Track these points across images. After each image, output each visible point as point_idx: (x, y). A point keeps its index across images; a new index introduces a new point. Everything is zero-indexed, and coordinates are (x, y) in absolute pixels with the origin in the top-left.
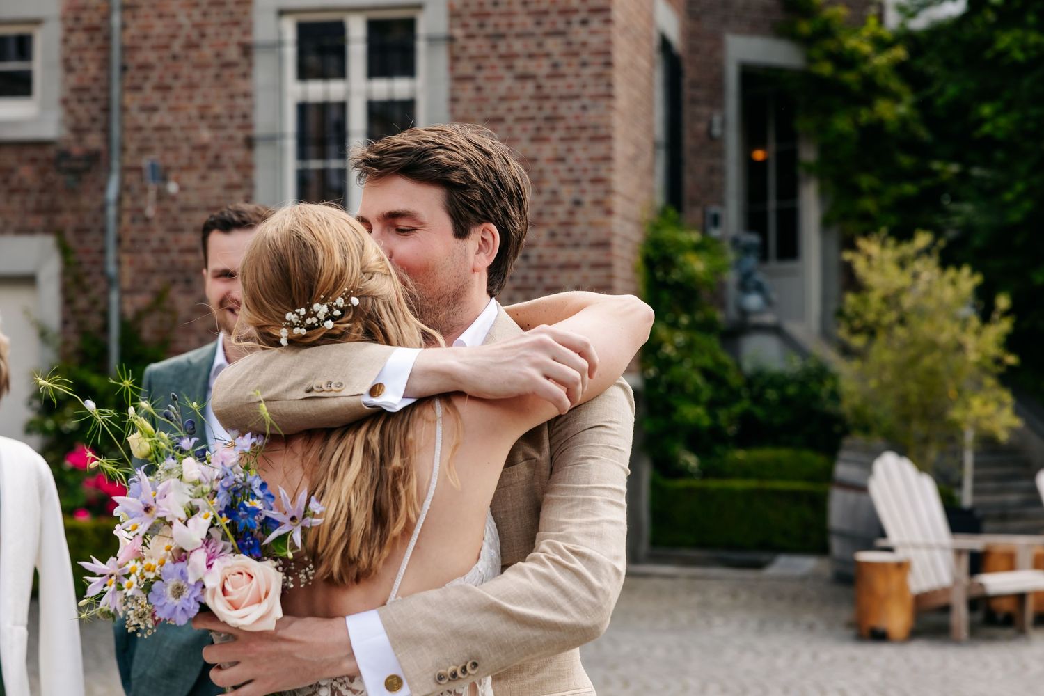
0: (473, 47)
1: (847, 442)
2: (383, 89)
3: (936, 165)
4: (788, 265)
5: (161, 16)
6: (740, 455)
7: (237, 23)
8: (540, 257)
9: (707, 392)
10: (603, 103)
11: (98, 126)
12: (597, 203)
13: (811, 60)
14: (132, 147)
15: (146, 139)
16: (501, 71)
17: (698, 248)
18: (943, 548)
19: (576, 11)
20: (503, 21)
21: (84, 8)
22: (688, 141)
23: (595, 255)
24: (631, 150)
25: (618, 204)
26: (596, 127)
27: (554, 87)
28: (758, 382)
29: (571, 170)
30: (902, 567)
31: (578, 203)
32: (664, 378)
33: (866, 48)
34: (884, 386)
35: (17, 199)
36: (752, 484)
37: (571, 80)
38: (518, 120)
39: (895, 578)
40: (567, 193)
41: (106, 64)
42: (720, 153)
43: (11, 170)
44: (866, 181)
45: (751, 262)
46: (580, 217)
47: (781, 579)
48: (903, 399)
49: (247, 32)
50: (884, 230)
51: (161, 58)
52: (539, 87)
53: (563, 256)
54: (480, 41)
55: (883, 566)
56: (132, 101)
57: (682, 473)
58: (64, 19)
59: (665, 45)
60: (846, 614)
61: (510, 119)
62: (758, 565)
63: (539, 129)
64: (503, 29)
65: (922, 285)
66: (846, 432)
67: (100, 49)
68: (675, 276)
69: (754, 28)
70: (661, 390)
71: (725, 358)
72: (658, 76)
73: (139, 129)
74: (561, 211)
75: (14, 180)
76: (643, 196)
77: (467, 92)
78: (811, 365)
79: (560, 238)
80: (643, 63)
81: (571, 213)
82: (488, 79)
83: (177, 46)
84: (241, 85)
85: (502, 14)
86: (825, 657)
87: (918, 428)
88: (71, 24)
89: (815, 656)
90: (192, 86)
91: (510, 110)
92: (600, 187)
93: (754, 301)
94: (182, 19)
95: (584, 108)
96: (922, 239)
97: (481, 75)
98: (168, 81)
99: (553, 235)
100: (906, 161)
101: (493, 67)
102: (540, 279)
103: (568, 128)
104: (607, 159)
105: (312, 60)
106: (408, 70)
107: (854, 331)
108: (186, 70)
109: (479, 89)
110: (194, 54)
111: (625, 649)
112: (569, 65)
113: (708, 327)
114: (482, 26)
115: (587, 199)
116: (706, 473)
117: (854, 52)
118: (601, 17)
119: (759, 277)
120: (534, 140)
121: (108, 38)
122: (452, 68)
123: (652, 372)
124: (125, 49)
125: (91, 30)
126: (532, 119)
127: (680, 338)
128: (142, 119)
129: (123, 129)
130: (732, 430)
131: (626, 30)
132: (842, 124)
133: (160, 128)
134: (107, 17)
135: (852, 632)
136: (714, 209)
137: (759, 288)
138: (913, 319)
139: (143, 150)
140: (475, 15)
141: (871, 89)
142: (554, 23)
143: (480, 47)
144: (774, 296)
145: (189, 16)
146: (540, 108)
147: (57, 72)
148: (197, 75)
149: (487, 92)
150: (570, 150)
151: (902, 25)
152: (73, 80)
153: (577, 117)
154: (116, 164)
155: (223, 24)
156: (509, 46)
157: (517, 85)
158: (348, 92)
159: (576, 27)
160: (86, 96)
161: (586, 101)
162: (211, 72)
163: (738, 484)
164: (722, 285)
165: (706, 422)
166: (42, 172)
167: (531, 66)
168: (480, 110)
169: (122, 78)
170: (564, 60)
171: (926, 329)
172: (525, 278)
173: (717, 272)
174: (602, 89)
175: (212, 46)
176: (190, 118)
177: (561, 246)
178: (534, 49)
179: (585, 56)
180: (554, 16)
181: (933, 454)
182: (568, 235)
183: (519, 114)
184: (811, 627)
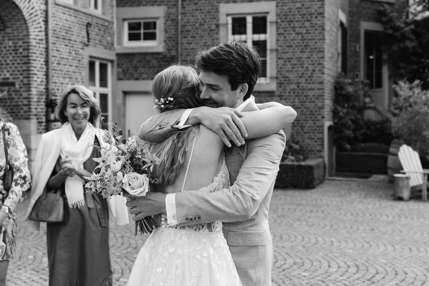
0: (283, 25)
1: (393, 141)
2: (257, 37)
3: (423, 60)
4: (379, 89)
5: (193, 16)
6: (363, 145)
7: (215, 18)
8: (303, 86)
9: (353, 126)
10: (322, 41)
11: (175, 48)
12: (320, 70)
13: (386, 29)
14: (184, 54)
15: (189, 52)
16: (292, 32)
17: (350, 84)
18: (420, 173)
19: (314, 14)
20: (292, 17)
21: (171, 14)
22: (349, 53)
23: (318, 86)
24: (330, 55)
25: (326, 71)
26: (319, 48)
27: (307, 36)
28: (369, 124)
29: (312, 61)
30: (407, 178)
31: (314, 71)
32: (340, 122)
33: (403, 25)
34: (404, 125)
35: (152, 69)
36: (366, 153)
37: (312, 34)
38: (296, 46)
39: (405, 182)
40: (311, 68)
41: (177, 30)
42: (359, 57)
43: (150, 61)
44: (402, 65)
45: (367, 88)
46: (315, 75)
47: (373, 181)
48: (410, 129)
49: (218, 21)
50: (405, 79)
51: (193, 28)
52: (303, 36)
53: (309, 86)
54: (285, 23)
55: (402, 178)
56: (184, 41)
57: (345, 150)
58: (165, 17)
59: (342, 24)
60: (391, 192)
61: (294, 46)
62: (367, 177)
63: (302, 49)
64: (292, 19)
65: (416, 95)
66: (393, 138)
67: (175, 26)
68: (344, 92)
69: (369, 20)
70: (339, 126)
71: (359, 116)
72: (340, 33)
73: (186, 49)
74: (309, 73)
75: (151, 64)
76: (334, 69)
77: (282, 38)
78: (384, 118)
79: (309, 81)
80: (335, 30)
81: (312, 74)
82: (287, 34)
83: (197, 25)
84: (216, 36)
85: (292, 15)
86: (383, 205)
87: (414, 137)
88: (167, 18)
89: (380, 205)
90: (201, 37)
91: (294, 43)
92: (321, 66)
93: (368, 100)
94: (199, 17)
95: (316, 43)
96: (417, 82)
97: (286, 33)
98: (195, 35)
99: (306, 80)
100: (414, 59)
101: (289, 31)
102: (303, 93)
103: (311, 49)
104: (323, 58)
105: (237, 29)
106: (264, 32)
107: (396, 109)
108: (200, 32)
109: (285, 37)
110: (202, 27)
111: (325, 202)
112: (312, 30)
113: (353, 107)
114: (286, 18)
115: (317, 69)
116: (352, 150)
117: (399, 26)
118: (321, 16)
119: (369, 93)
120: (301, 52)
121: (177, 23)
122: (277, 31)
123: (336, 120)
124: (182, 26)
125: (173, 20)
126: (301, 46)
127: (345, 111)
128: (187, 46)
129: (182, 49)
130: (360, 138)
131: (329, 20)
132: (395, 48)
133: (192, 49)
134: (177, 17)
135: (393, 198)
136: (356, 73)
137: (369, 96)
138: (413, 105)
139: (187, 55)
140: (284, 15)
141: (404, 37)
142: (307, 18)
143: (285, 25)
144: (374, 98)
145: (201, 16)
146: (303, 43)
147: (163, 33)
148: (203, 33)
149: (287, 38)
150: (312, 55)
151: (413, 18)
152: (167, 35)
153: (314, 45)
154: (180, 59)
155: (211, 18)
156: (294, 24)
157: (296, 36)
158: (247, 38)
159: (314, 19)
160: (171, 39)
161: (316, 41)
162: (207, 32)
163: (361, 154)
164: (359, 95)
165: (352, 135)
166: (159, 62)
167: (301, 30)
168: (285, 43)
169: (181, 35)
170: (310, 28)
171: (416, 108)
172: (298, 93)
173: (356, 91)
174: (321, 37)
175: (207, 25)
176: (201, 46)
177: (309, 83)
178: (301, 25)
179: (316, 27)
180: (307, 16)
181: (418, 145)
182: (311, 80)
183: (297, 44)
184: (381, 196)
